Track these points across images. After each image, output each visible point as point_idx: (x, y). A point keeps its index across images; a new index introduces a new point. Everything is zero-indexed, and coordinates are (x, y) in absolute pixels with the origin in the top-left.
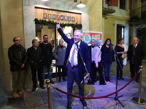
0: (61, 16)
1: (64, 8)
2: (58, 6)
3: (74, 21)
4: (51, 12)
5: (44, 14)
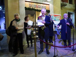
4: (33, 4)
5: (30, 5)
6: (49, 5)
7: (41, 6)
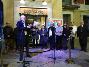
0: (35, 11)
1: (36, 6)
2: (32, 6)
3: (43, 13)
6: (47, 9)
7: (37, 11)
